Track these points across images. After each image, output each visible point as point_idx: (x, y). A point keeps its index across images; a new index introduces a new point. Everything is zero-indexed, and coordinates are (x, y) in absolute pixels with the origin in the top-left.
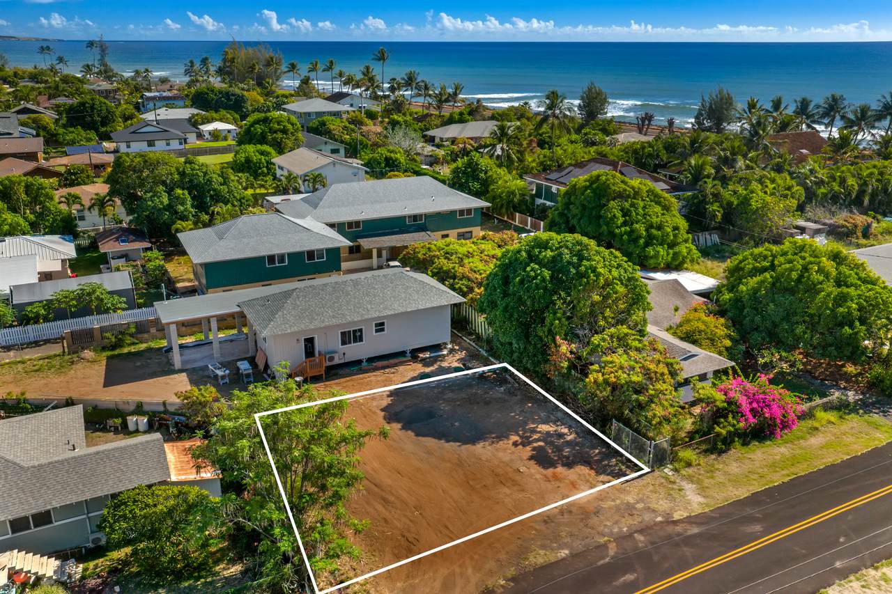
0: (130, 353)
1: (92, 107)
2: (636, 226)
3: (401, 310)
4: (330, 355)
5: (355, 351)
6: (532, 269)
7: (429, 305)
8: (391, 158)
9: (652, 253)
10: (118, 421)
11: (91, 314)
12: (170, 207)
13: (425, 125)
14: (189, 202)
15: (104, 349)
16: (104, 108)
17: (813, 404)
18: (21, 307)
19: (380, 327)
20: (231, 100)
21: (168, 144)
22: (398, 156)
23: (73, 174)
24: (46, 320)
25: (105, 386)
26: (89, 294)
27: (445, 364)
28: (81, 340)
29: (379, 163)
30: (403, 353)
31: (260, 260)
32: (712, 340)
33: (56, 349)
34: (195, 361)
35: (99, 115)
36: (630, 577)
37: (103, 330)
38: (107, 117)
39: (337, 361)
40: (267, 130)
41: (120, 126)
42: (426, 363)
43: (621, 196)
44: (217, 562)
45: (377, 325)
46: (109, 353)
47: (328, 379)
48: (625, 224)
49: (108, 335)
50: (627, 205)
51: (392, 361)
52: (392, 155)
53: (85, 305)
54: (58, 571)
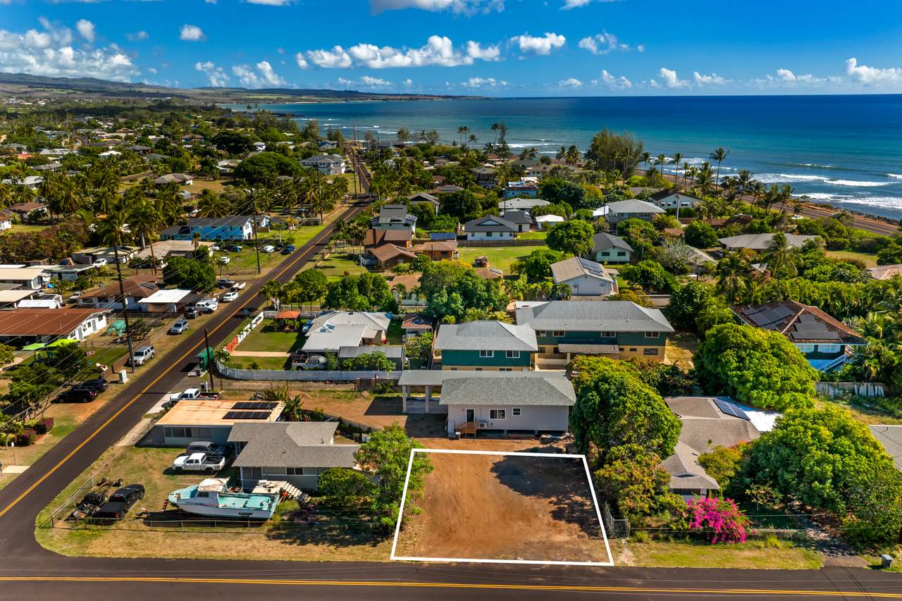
0: (387, 398)
1: (461, 199)
2: (745, 372)
3: (530, 403)
4: (482, 422)
5: (498, 423)
6: (592, 396)
7: (549, 404)
8: (647, 271)
9: (755, 395)
10: (358, 435)
11: (376, 369)
12: (447, 305)
13: (724, 231)
14: (459, 302)
15: (375, 392)
16: (470, 200)
17: (768, 530)
18: (341, 360)
19: (517, 412)
20: (571, 193)
21: (501, 235)
22: (653, 270)
23: (420, 262)
24: (352, 369)
25: (365, 414)
26: (376, 359)
27: (555, 446)
28: (364, 385)
29: (636, 275)
30: (532, 432)
31: (476, 352)
32: (719, 468)
33: (352, 386)
34: (416, 409)
35: (465, 205)
36: (541, 579)
37: (376, 381)
38: (471, 206)
39: (485, 427)
40: (565, 235)
41: (479, 213)
42: (544, 441)
43: (738, 346)
44: (362, 513)
45: (514, 410)
46: (377, 395)
47: (477, 437)
48: (738, 368)
49: (378, 384)
50: (744, 354)
51: (522, 435)
52: (649, 269)
53: (373, 364)
54: (300, 497)
